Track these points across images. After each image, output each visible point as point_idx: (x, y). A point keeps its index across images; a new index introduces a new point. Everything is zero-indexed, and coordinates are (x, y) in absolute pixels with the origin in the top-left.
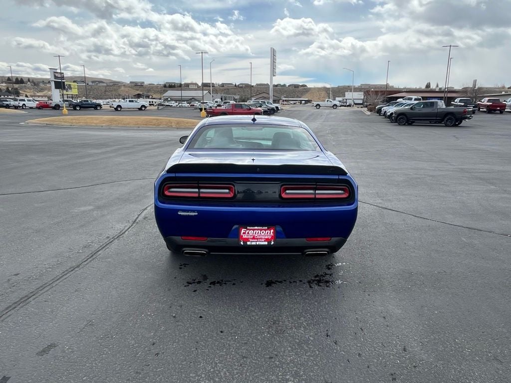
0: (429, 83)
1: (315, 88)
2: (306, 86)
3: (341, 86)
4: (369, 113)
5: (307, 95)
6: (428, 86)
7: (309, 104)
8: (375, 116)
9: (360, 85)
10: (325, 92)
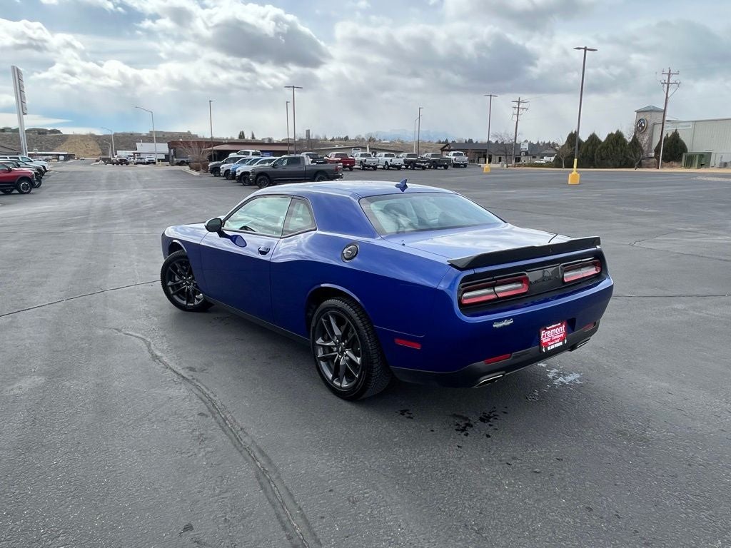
0: (243, 133)
1: (75, 136)
2: (59, 132)
3: (119, 134)
4: (197, 174)
5: (63, 146)
6: (242, 136)
7: (71, 161)
8: (209, 178)
9: (148, 132)
10: (94, 142)
